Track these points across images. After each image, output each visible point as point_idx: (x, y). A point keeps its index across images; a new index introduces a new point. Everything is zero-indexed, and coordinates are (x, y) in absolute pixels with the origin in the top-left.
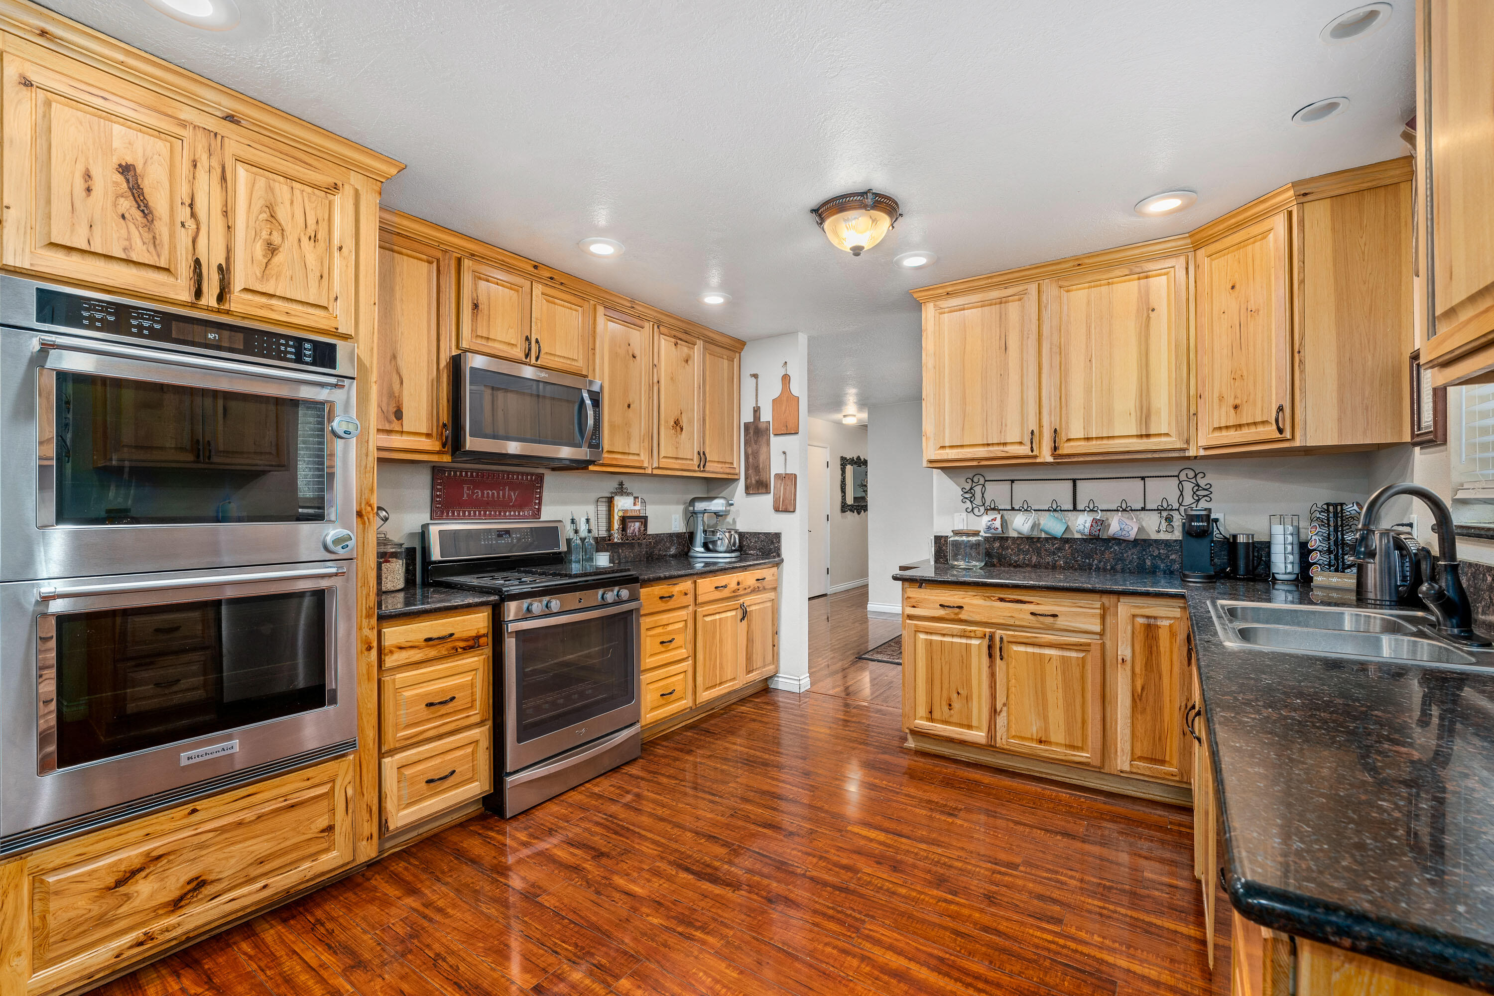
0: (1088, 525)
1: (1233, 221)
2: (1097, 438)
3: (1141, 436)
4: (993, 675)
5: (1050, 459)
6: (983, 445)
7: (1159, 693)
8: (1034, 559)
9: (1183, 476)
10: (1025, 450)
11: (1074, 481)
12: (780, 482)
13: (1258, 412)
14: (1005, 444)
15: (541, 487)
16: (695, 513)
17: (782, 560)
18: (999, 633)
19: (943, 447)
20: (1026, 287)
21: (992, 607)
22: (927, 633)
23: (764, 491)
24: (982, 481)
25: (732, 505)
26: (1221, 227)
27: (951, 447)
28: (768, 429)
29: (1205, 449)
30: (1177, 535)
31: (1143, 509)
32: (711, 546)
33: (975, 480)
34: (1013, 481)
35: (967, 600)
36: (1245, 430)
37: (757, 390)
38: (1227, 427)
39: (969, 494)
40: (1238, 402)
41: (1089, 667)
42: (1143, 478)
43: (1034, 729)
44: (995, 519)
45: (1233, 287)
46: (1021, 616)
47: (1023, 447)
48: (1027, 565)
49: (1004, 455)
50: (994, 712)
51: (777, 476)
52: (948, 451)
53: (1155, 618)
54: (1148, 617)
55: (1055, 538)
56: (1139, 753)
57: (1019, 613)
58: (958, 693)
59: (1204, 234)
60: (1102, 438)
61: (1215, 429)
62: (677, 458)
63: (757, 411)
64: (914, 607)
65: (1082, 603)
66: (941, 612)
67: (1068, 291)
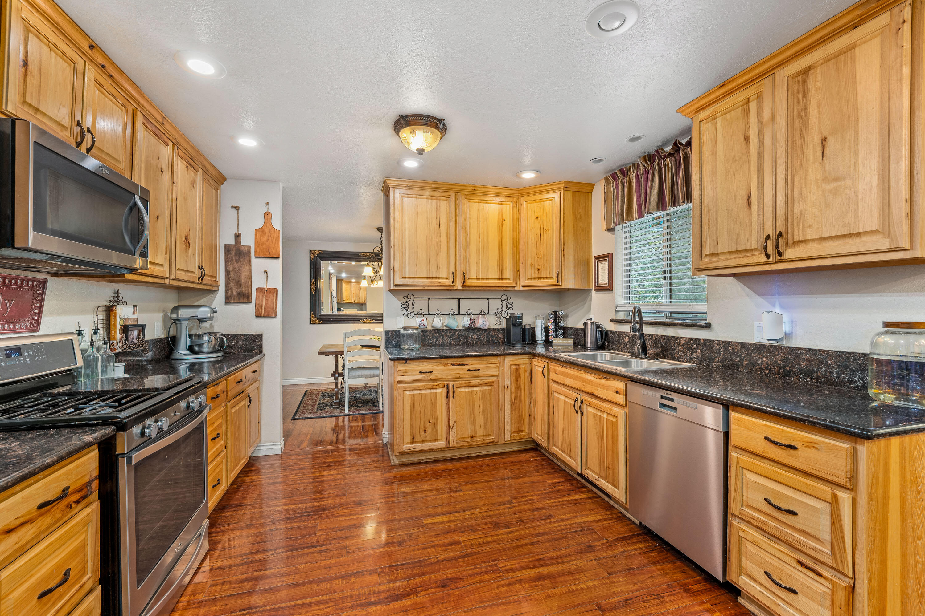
0: (469, 322)
1: (538, 189)
2: (482, 279)
3: (499, 279)
4: (448, 407)
5: (460, 288)
6: (427, 278)
7: (521, 400)
8: (441, 341)
9: (503, 299)
10: (448, 282)
11: (459, 299)
12: (262, 294)
13: (548, 273)
14: (439, 278)
15: (43, 295)
16: (179, 320)
17: (264, 355)
18: (452, 383)
19: (404, 277)
20: (450, 194)
21: (448, 369)
22: (410, 390)
23: (246, 300)
24: (412, 298)
25: (216, 312)
26: (533, 190)
27: (409, 278)
28: (249, 252)
29: (523, 287)
30: (504, 325)
31: (488, 314)
32: (196, 348)
33: (409, 297)
34: (429, 299)
35: (435, 367)
36: (542, 280)
37: (238, 219)
38: (534, 278)
39: (405, 306)
40: (539, 267)
41: (493, 393)
42: (488, 299)
43: (469, 432)
44: (423, 320)
45: (537, 218)
46: (463, 372)
47: (448, 281)
48: (437, 345)
49: (438, 284)
50: (449, 428)
51: (259, 290)
52: (407, 280)
53: (519, 365)
54: (516, 365)
55: (451, 329)
56: (513, 430)
57: (461, 371)
58: (430, 422)
59: (525, 191)
60: (484, 279)
61: (529, 278)
62: (186, 271)
63: (238, 236)
64: (403, 376)
65: (490, 361)
66: (420, 377)
67: (469, 202)
